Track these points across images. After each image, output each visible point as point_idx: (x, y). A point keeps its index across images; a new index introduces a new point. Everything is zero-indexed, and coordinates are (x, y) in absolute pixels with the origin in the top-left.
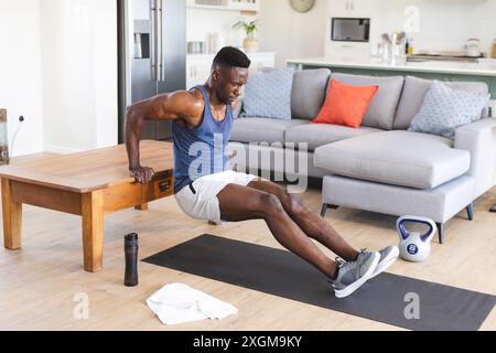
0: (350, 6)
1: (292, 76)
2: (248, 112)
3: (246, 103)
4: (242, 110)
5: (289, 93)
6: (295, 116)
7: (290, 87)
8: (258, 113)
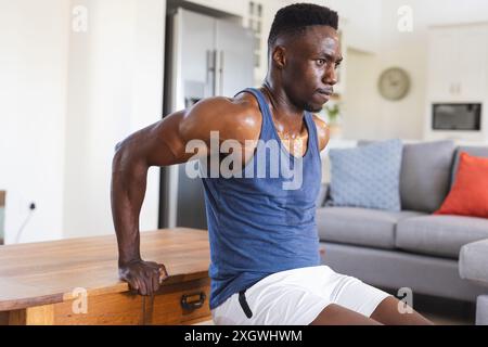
0: (456, 89)
1: (400, 150)
2: (336, 199)
3: (334, 188)
4: (328, 197)
5: (397, 173)
6: (406, 206)
7: (397, 165)
8: (352, 202)
